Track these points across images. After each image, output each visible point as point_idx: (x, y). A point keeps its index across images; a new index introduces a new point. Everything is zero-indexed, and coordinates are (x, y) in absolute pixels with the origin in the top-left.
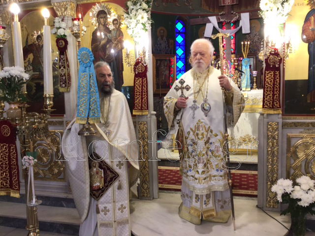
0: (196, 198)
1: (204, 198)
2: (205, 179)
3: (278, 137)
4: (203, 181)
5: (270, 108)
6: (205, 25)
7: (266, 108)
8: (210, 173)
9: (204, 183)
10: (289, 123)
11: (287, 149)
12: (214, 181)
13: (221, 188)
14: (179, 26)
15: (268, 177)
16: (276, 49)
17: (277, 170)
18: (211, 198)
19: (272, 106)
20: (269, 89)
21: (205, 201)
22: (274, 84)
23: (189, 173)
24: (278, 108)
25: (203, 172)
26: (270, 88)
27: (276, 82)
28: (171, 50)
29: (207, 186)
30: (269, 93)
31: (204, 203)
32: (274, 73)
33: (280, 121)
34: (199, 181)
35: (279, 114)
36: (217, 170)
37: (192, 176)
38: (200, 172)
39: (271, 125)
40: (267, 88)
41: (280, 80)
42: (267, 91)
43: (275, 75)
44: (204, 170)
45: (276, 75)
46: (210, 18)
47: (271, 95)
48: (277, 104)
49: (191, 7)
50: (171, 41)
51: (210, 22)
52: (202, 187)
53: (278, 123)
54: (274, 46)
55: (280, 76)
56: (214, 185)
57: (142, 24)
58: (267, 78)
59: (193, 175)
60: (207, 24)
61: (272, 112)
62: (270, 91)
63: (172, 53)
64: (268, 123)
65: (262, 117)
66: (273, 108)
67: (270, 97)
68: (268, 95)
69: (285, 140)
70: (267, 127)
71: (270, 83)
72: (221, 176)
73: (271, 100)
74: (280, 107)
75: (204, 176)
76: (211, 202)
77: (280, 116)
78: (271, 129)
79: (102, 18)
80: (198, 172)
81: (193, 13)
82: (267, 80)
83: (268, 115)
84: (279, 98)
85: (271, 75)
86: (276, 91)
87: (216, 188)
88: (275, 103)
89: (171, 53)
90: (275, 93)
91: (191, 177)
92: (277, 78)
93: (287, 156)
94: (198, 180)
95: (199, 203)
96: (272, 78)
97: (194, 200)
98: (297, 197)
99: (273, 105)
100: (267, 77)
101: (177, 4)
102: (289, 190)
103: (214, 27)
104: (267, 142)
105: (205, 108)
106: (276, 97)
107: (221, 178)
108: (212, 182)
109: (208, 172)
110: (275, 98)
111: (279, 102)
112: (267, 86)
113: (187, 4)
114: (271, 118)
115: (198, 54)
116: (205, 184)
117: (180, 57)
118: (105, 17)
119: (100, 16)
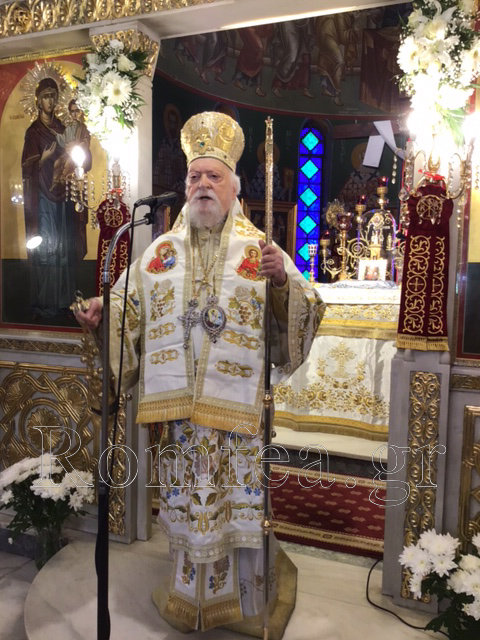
0: (185, 570)
1: (211, 572)
2: (215, 517)
3: (438, 414)
4: (212, 523)
5: (419, 333)
6: (366, 139)
7: (407, 332)
8: (227, 497)
9: (212, 530)
10: (468, 377)
11: (464, 448)
12: (239, 519)
13: (255, 540)
14: (311, 141)
15: (409, 517)
16: (439, 179)
17: (434, 501)
18: (231, 568)
19: (425, 329)
20: (416, 284)
21: (212, 579)
22: (430, 271)
23: (173, 501)
24: (439, 334)
25: (211, 498)
26: (421, 280)
27: (438, 266)
28: (287, 192)
29: (220, 536)
30: (416, 294)
31: (208, 583)
32: (433, 241)
33: (445, 370)
34: (200, 524)
35: (442, 352)
36: (248, 491)
37: (181, 509)
38: (204, 499)
39: (421, 381)
40: (413, 280)
41: (447, 262)
42: (412, 288)
43: (434, 247)
44: (213, 491)
45: (439, 247)
46: (378, 125)
47: (422, 300)
48: (437, 324)
49: (337, 100)
50: (289, 172)
51: (377, 133)
52: (209, 540)
53: (439, 376)
54: (436, 170)
55: (447, 250)
56: (237, 531)
57: (116, 106)
58: (413, 255)
59: (183, 504)
60: (371, 138)
61: (422, 345)
62: (420, 288)
63: (290, 199)
64: (413, 373)
65: (401, 356)
66: (426, 334)
67: (418, 305)
68: (414, 298)
69: (459, 422)
70: (411, 384)
71: (419, 267)
72: (256, 507)
73: (421, 314)
74: (445, 334)
75: (213, 509)
76: (230, 579)
77: (446, 357)
78: (419, 390)
79: (46, 96)
80: (196, 497)
81: (342, 113)
82: (412, 259)
83: (414, 352)
84: (444, 308)
85: (424, 246)
86: (438, 289)
87: (244, 539)
88: (432, 322)
89: (286, 200)
90: (433, 295)
91: (178, 511)
92: (441, 256)
93: (463, 467)
94: (196, 522)
95: (193, 584)
96: (426, 255)
97: (180, 575)
98: (463, 591)
99: (426, 326)
100: (413, 250)
101: (307, 93)
102: (442, 569)
103: (386, 145)
104: (410, 422)
105: (212, 319)
106: (437, 305)
107: (256, 513)
108: (232, 522)
109: (223, 495)
110: (432, 308)
111: (445, 319)
112: (411, 274)
113: (328, 93)
114: (421, 360)
115: (204, 176)
116: (215, 532)
117: (308, 207)
118: (52, 95)
119: (42, 93)
